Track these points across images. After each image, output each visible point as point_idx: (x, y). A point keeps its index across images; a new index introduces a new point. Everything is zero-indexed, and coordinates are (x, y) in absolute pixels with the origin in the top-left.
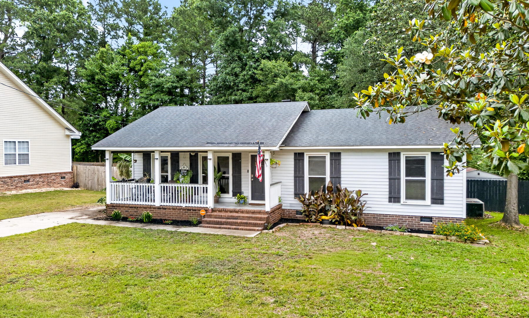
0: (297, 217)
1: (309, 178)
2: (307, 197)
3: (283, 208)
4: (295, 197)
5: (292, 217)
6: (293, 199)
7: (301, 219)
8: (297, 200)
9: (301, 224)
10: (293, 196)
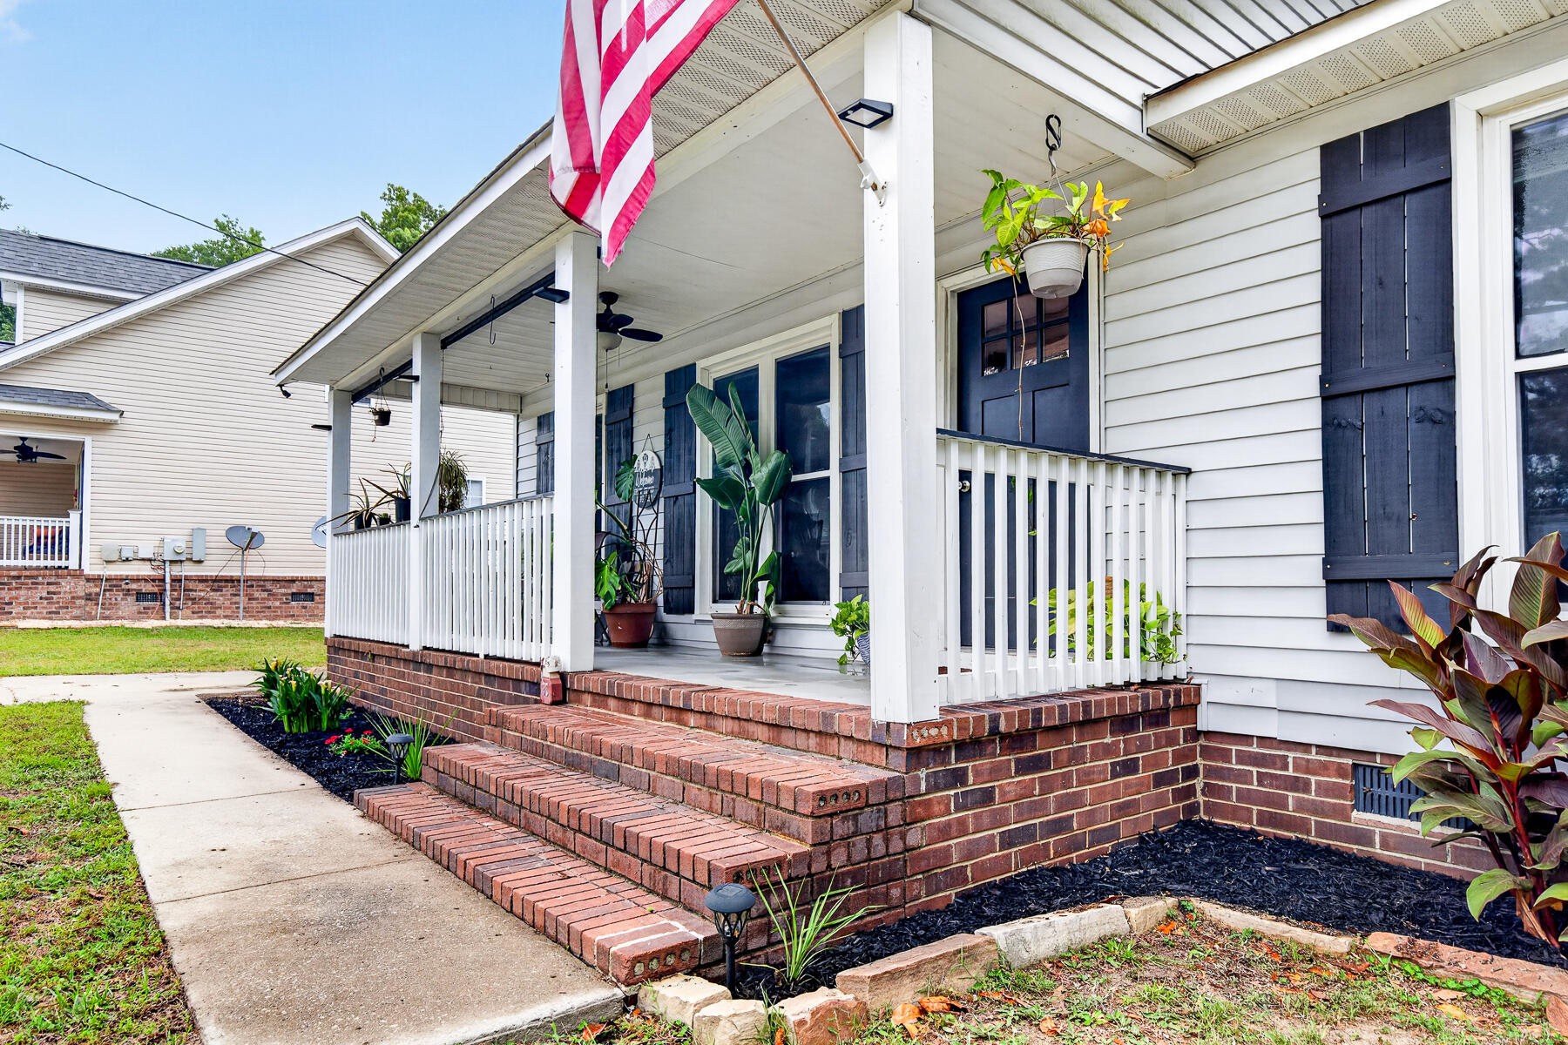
0: (1364, 837)
1: (1521, 377)
2: (1495, 594)
3: (1207, 720)
4: (1331, 608)
5: (1303, 826)
6: (1317, 635)
7: (1422, 862)
8: (1355, 643)
9: (1383, 941)
10: (1316, 603)
